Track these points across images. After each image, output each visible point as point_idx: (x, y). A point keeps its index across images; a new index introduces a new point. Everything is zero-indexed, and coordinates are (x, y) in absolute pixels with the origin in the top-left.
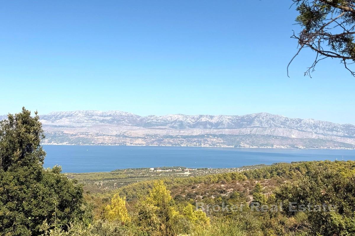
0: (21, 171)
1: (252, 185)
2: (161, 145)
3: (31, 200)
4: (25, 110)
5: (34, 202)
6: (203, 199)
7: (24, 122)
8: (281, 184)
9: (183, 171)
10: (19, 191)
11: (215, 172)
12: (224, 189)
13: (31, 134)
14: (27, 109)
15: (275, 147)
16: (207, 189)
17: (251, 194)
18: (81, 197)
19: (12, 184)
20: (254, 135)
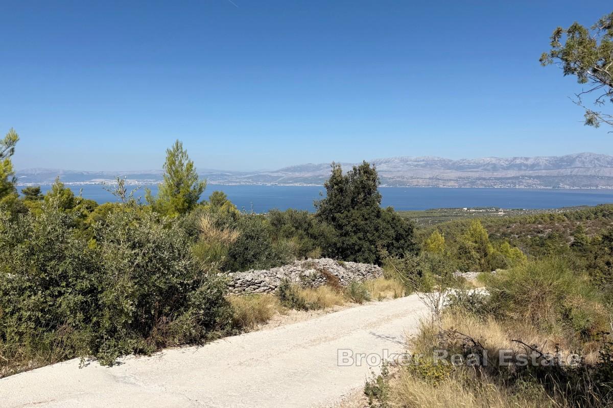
0: (365, 210)
1: (573, 226)
2: (474, 187)
5: (377, 234)
6: (518, 238)
7: (365, 172)
8: (608, 225)
9: (497, 211)
12: (542, 229)
14: (366, 161)
15: (599, 188)
16: (523, 228)
17: (572, 235)
18: (412, 232)
19: (359, 220)
20: (575, 176)
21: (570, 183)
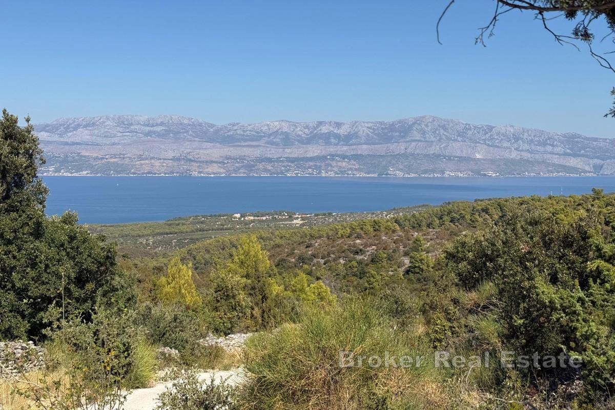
0: (6, 221)
1: (409, 240)
2: (251, 174)
3: (25, 270)
4: (8, 115)
5: (32, 273)
6: (325, 264)
7: (7, 136)
9: (291, 218)
10: (5, 255)
11: (346, 219)
12: (361, 247)
13: (20, 156)
14: (10, 112)
15: (447, 174)
16: (332, 247)
17: (406, 254)
18: (112, 264)
20: (413, 155)
21: (404, 166)
